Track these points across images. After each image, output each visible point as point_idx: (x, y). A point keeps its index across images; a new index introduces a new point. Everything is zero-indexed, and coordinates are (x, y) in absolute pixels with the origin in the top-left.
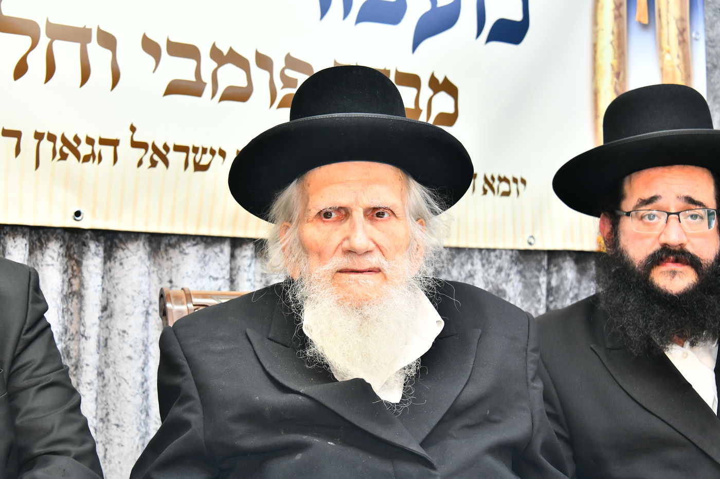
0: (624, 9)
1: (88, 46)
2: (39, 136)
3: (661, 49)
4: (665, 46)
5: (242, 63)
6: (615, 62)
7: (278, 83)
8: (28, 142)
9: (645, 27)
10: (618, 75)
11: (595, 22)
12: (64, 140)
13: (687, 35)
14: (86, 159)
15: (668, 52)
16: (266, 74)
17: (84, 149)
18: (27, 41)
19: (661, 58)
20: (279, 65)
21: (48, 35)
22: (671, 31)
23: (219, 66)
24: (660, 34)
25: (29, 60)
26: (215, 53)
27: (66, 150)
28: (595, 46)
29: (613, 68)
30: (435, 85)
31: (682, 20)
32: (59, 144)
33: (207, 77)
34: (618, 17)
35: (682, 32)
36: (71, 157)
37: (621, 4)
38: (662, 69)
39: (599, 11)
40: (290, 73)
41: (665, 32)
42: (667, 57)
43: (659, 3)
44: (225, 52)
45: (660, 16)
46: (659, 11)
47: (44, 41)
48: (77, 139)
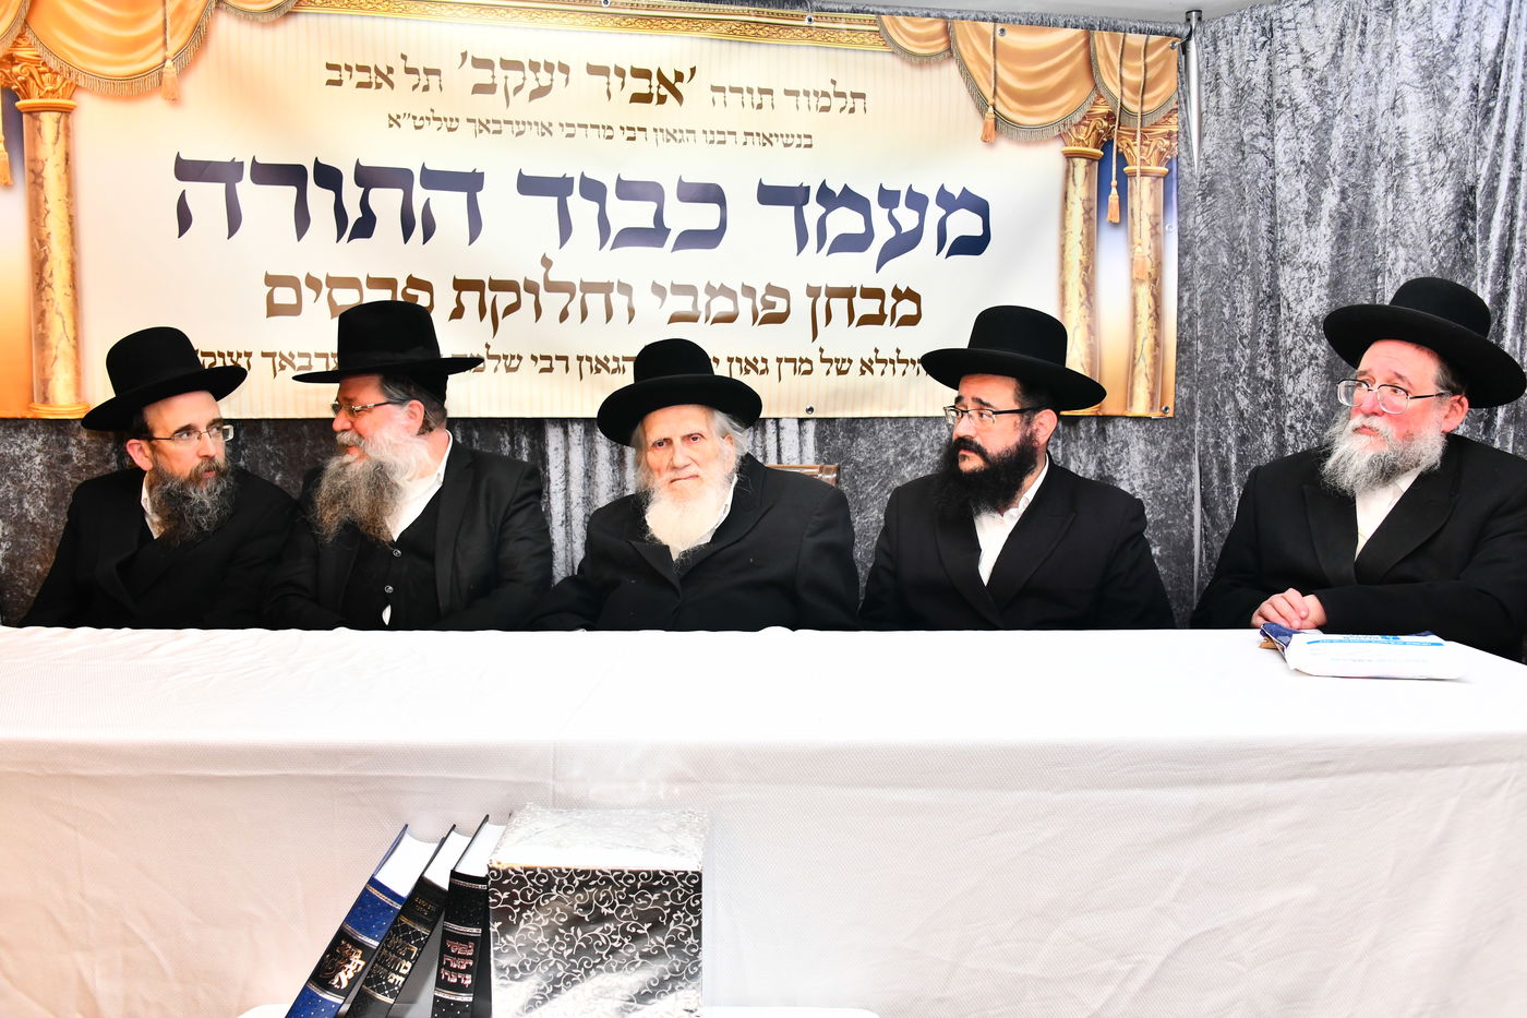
0: (1094, 214)
1: (611, 295)
2: (580, 359)
3: (1132, 243)
4: (1137, 240)
5: (731, 294)
6: (1084, 258)
7: (759, 306)
8: (574, 363)
9: (1115, 225)
10: (1086, 269)
11: (1063, 227)
12: (597, 359)
13: (1160, 229)
14: (614, 371)
15: (1140, 245)
16: (750, 301)
17: (612, 365)
18: (567, 296)
19: (1132, 251)
20: (760, 292)
21: (581, 291)
22: (1143, 226)
23: (712, 299)
24: (1132, 230)
25: (569, 309)
26: (710, 289)
27: (599, 366)
28: (1063, 247)
29: (1081, 263)
30: (898, 295)
31: (1156, 215)
32: (594, 363)
33: (701, 307)
34: (1087, 220)
35: (1155, 226)
36: (603, 371)
37: (1091, 209)
38: (1132, 260)
39: (1068, 217)
40: (770, 298)
41: (1137, 227)
42: (1139, 249)
43: (1132, 204)
44: (717, 287)
45: (1132, 214)
46: (1132, 210)
47: (579, 294)
48: (606, 359)
